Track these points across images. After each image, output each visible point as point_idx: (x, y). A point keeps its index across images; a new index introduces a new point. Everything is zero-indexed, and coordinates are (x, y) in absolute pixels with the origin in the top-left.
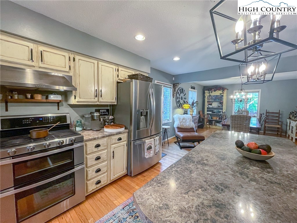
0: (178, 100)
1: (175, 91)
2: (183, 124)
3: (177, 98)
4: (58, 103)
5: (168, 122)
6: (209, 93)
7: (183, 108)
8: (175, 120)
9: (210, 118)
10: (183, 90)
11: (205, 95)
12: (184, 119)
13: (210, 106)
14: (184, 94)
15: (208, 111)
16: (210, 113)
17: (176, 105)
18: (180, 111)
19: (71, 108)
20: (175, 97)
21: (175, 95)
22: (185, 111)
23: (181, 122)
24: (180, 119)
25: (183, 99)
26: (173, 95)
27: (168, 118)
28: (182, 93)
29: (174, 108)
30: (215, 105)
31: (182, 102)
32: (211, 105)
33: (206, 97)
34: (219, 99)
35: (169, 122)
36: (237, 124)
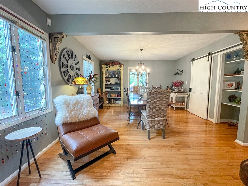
0: (63, 69)
2: (75, 115)
3: (61, 65)
5: (41, 113)
6: (107, 68)
7: (75, 83)
8: (57, 108)
9: (109, 96)
10: (74, 55)
11: (103, 70)
12: (77, 103)
13: (108, 83)
14: (76, 62)
15: (106, 88)
16: (109, 90)
18: (70, 88)
20: (57, 62)
21: (58, 57)
22: (79, 88)
23: (72, 111)
24: (69, 104)
25: (75, 69)
26: (51, 57)
27: (44, 105)
28: (72, 58)
29: (56, 85)
30: (113, 81)
31: (72, 73)
32: (109, 81)
33: (104, 72)
34: (116, 75)
35: (44, 113)
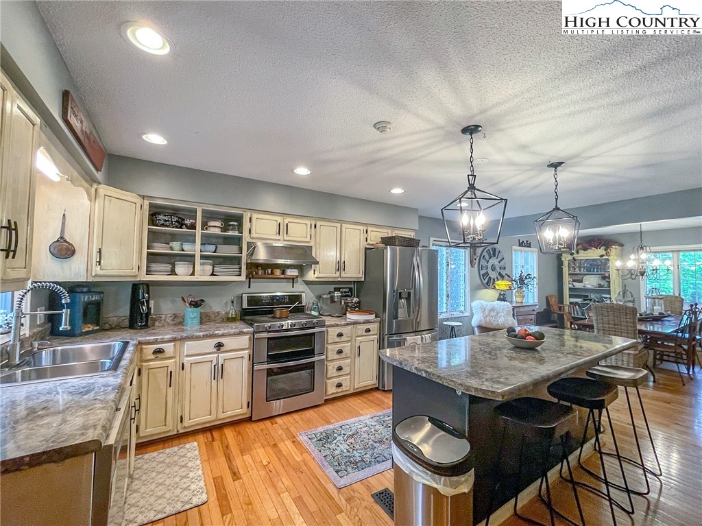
0: (483, 272)
1: (475, 254)
2: (490, 320)
3: (480, 268)
4: (293, 279)
5: (461, 315)
6: (572, 254)
7: (494, 288)
8: (474, 311)
9: (580, 314)
10: (497, 251)
11: (563, 259)
12: (492, 310)
13: (577, 285)
14: (500, 258)
15: (571, 296)
16: (579, 300)
17: (480, 282)
18: (490, 294)
19: (306, 286)
20: (476, 266)
21: (477, 262)
22: (500, 294)
23: (486, 317)
24: (485, 310)
25: (498, 269)
26: (471, 262)
27: (462, 308)
28: (494, 256)
29: (475, 289)
30: (591, 282)
31: (493, 275)
32: (581, 281)
33: (566, 263)
34: (600, 268)
35: (463, 315)
36: (609, 324)
